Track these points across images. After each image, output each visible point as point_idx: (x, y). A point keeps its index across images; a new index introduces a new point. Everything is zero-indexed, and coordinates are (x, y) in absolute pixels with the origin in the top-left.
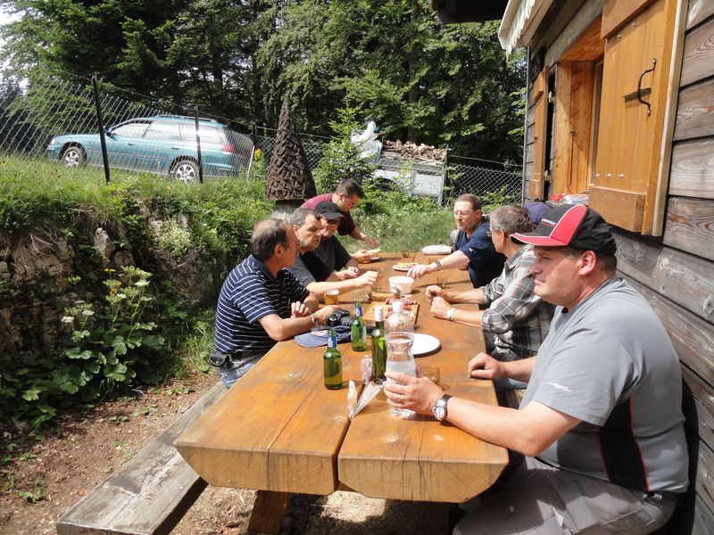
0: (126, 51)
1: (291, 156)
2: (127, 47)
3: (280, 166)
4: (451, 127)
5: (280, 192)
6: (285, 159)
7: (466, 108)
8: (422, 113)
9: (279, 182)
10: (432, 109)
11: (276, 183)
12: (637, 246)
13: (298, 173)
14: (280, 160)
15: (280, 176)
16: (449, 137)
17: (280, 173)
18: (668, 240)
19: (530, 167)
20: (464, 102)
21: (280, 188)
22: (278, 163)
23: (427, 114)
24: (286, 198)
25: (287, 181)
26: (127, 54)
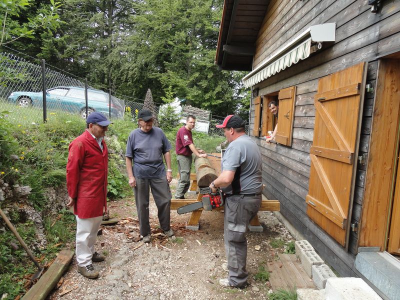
0: (42, 48)
2: (44, 46)
4: (208, 100)
7: (215, 92)
8: (196, 94)
10: (200, 92)
12: (287, 149)
16: (206, 105)
18: (292, 147)
19: (251, 125)
20: (214, 90)
23: (197, 94)
26: (43, 50)
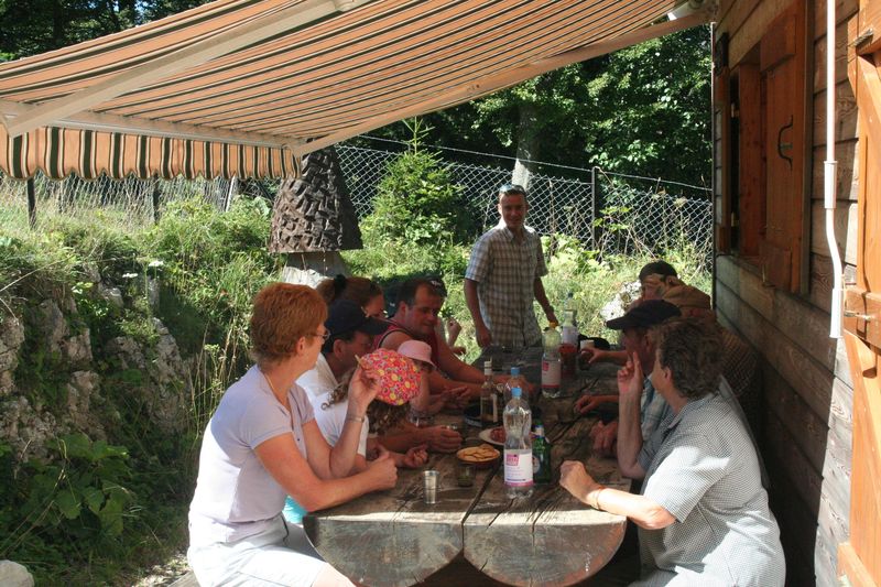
1: (319, 176)
3: (299, 192)
5: (298, 237)
6: (307, 180)
9: (297, 220)
11: (290, 225)
13: (331, 206)
14: (299, 182)
15: (300, 210)
17: (298, 206)
21: (299, 230)
22: (296, 188)
24: (310, 249)
25: (311, 219)
